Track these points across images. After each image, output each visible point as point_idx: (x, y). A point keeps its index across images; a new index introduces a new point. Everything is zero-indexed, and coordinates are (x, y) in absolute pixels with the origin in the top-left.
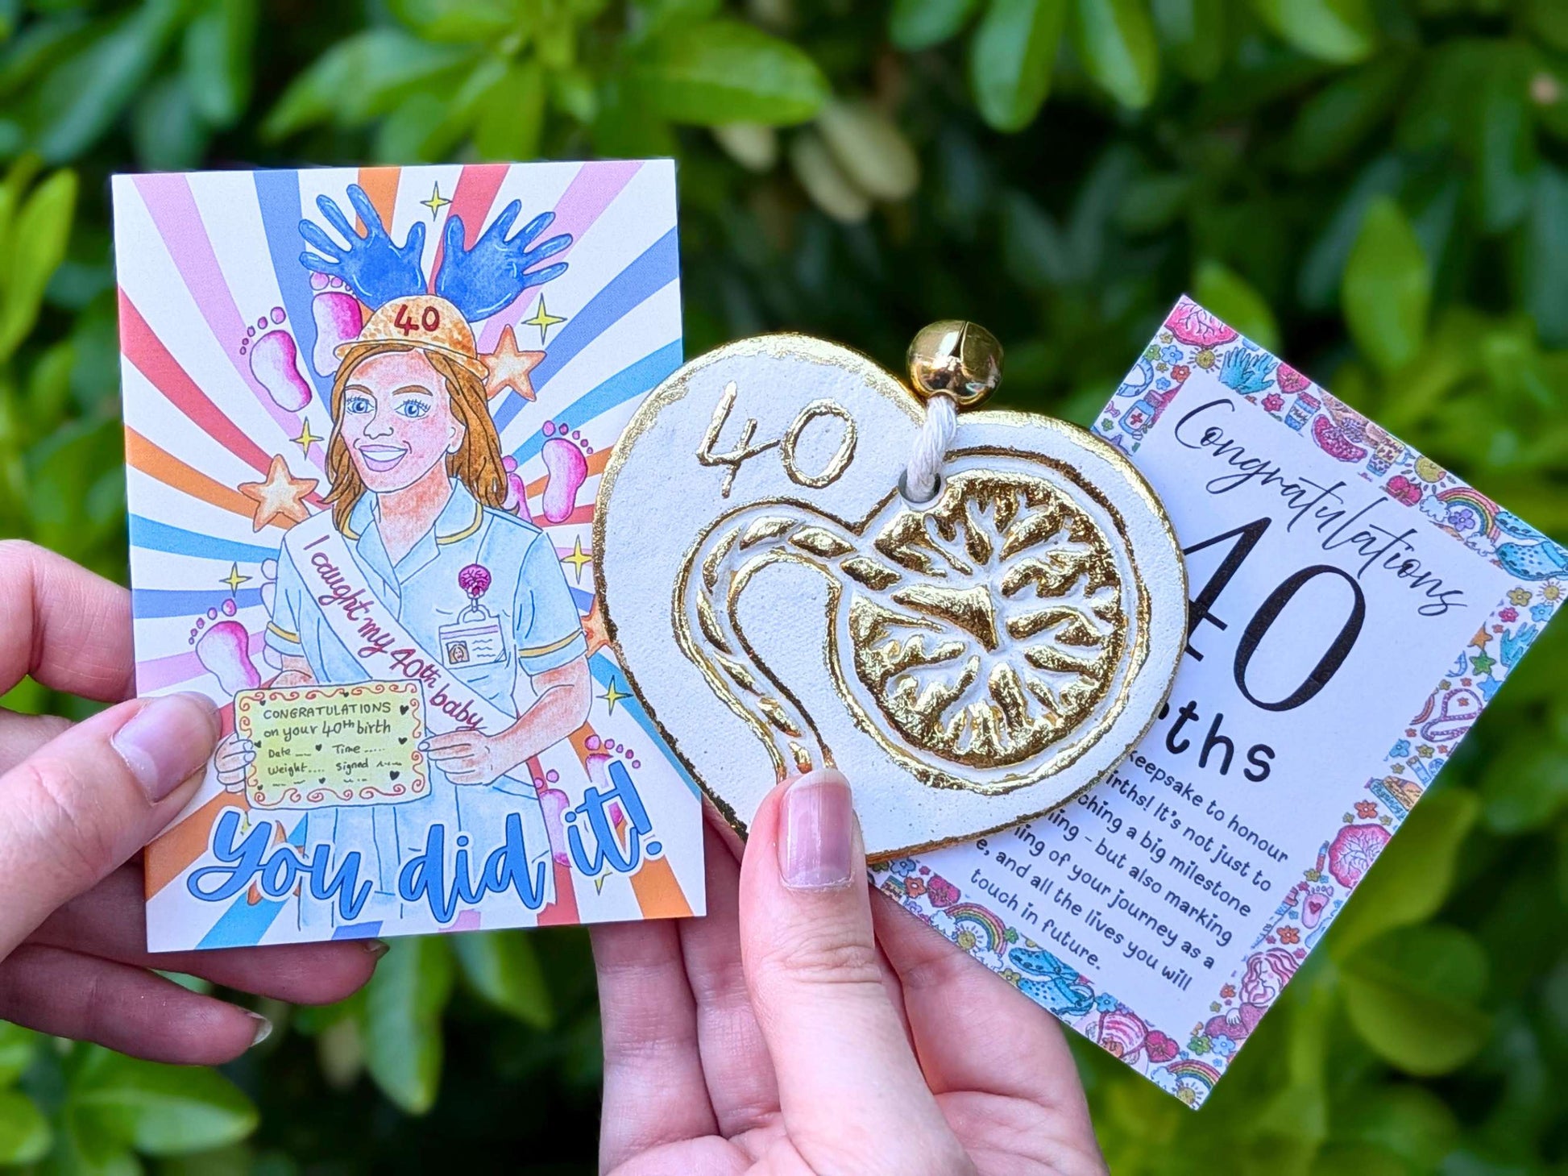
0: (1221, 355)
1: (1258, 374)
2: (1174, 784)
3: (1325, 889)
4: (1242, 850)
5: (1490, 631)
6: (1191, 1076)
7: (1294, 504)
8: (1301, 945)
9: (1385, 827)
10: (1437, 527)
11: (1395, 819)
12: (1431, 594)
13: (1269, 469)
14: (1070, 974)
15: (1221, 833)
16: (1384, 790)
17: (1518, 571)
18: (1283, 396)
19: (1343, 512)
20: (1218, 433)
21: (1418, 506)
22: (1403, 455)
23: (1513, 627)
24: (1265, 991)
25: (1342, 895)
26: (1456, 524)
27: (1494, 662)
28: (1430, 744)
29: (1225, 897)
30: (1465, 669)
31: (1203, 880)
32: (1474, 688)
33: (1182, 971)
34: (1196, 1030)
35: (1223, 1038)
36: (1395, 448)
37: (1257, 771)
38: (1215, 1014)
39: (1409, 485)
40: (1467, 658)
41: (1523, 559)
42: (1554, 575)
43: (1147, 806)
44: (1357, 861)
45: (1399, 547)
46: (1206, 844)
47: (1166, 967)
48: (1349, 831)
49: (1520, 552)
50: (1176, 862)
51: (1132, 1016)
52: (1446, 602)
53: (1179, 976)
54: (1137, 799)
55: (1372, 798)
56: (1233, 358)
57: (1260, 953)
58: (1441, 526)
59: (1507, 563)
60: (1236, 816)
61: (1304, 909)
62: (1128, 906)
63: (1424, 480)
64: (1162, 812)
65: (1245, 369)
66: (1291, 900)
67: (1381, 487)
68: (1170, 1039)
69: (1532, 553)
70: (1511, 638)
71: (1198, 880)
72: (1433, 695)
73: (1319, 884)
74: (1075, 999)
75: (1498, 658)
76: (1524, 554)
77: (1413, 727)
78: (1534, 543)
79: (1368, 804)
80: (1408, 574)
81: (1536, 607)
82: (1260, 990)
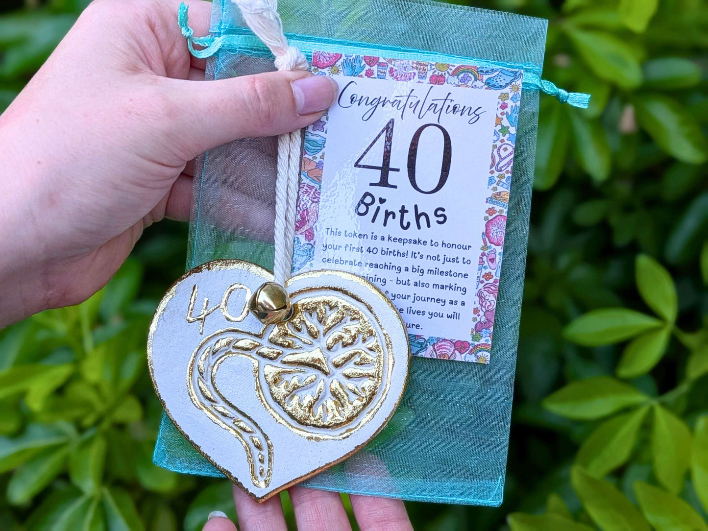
0: (340, 65)
1: (358, 65)
2: (412, 242)
3: (492, 251)
4: (452, 253)
5: (500, 116)
6: (480, 351)
7: (399, 108)
8: (495, 278)
9: (502, 214)
10: (458, 87)
11: (504, 209)
12: (470, 114)
13: (382, 99)
14: (412, 337)
15: (441, 251)
16: (494, 200)
17: (498, 87)
18: (372, 68)
19: (419, 101)
20: (355, 96)
21: (446, 83)
22: (429, 66)
23: (508, 110)
24: (490, 303)
25: (499, 249)
26: (464, 82)
27: (508, 127)
28: (501, 173)
29: (455, 275)
30: (499, 136)
31: (443, 273)
32: (506, 142)
33: (454, 313)
34: (472, 332)
35: (484, 330)
36: (425, 65)
37: (441, 219)
38: (476, 322)
39: (438, 77)
40: (497, 131)
41: (497, 81)
42: (512, 81)
43: (407, 255)
44: (498, 233)
45: (448, 103)
46: (437, 258)
47: (448, 315)
48: (489, 223)
49: (494, 79)
50: (429, 271)
51: (445, 340)
52: (478, 114)
53: (454, 315)
54: (402, 255)
55: (491, 206)
56: (345, 64)
57: (481, 289)
58: (459, 86)
59: (492, 86)
60: (443, 241)
61: (488, 263)
62: (420, 299)
63: (443, 71)
64: (414, 255)
65: (352, 66)
66: (481, 262)
67: (428, 83)
68: (464, 341)
69: (499, 77)
70: (510, 114)
71: (442, 274)
72: (492, 153)
73: (489, 250)
74: (419, 346)
75: (509, 125)
76: (496, 79)
77: (492, 170)
78: (498, 73)
79: (491, 209)
80: (457, 112)
81: (513, 97)
82: (488, 304)
